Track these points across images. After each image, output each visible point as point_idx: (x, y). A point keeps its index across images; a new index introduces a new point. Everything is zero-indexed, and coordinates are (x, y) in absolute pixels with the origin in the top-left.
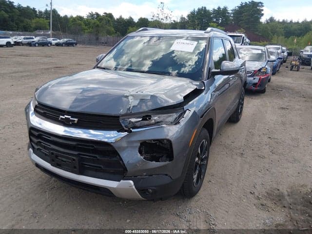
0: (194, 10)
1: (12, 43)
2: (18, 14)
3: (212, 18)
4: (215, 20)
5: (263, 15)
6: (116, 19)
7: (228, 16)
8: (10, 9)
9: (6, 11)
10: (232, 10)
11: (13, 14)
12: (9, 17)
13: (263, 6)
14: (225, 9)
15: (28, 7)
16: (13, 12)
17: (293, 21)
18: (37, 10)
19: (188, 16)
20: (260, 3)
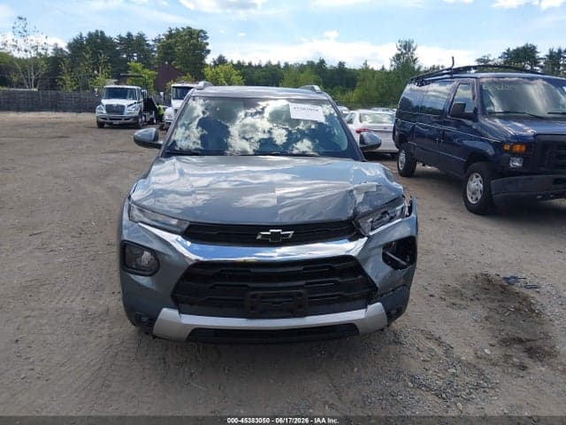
0: (81, 36)
3: (119, 53)
4: (125, 56)
5: (208, 52)
7: (148, 51)
10: (155, 41)
13: (207, 38)
14: (141, 38)
17: (253, 64)
19: (70, 46)
20: (202, 31)
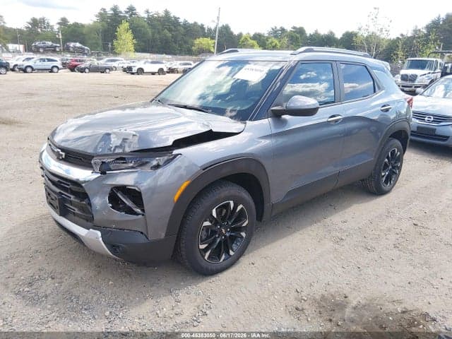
0: (439, 16)
1: (165, 70)
2: (182, 32)
6: (308, 35)
8: (175, 27)
9: (170, 30)
11: (177, 32)
12: (172, 37)
15: (195, 23)
16: (178, 30)
18: (205, 26)
19: (427, 27)
